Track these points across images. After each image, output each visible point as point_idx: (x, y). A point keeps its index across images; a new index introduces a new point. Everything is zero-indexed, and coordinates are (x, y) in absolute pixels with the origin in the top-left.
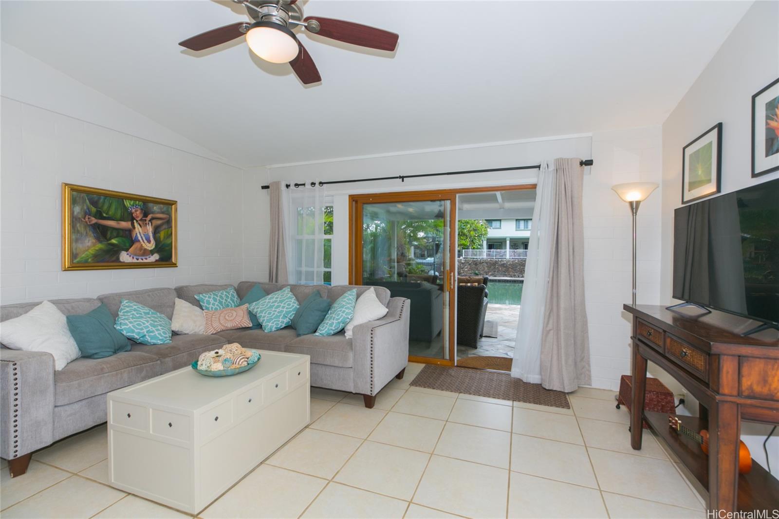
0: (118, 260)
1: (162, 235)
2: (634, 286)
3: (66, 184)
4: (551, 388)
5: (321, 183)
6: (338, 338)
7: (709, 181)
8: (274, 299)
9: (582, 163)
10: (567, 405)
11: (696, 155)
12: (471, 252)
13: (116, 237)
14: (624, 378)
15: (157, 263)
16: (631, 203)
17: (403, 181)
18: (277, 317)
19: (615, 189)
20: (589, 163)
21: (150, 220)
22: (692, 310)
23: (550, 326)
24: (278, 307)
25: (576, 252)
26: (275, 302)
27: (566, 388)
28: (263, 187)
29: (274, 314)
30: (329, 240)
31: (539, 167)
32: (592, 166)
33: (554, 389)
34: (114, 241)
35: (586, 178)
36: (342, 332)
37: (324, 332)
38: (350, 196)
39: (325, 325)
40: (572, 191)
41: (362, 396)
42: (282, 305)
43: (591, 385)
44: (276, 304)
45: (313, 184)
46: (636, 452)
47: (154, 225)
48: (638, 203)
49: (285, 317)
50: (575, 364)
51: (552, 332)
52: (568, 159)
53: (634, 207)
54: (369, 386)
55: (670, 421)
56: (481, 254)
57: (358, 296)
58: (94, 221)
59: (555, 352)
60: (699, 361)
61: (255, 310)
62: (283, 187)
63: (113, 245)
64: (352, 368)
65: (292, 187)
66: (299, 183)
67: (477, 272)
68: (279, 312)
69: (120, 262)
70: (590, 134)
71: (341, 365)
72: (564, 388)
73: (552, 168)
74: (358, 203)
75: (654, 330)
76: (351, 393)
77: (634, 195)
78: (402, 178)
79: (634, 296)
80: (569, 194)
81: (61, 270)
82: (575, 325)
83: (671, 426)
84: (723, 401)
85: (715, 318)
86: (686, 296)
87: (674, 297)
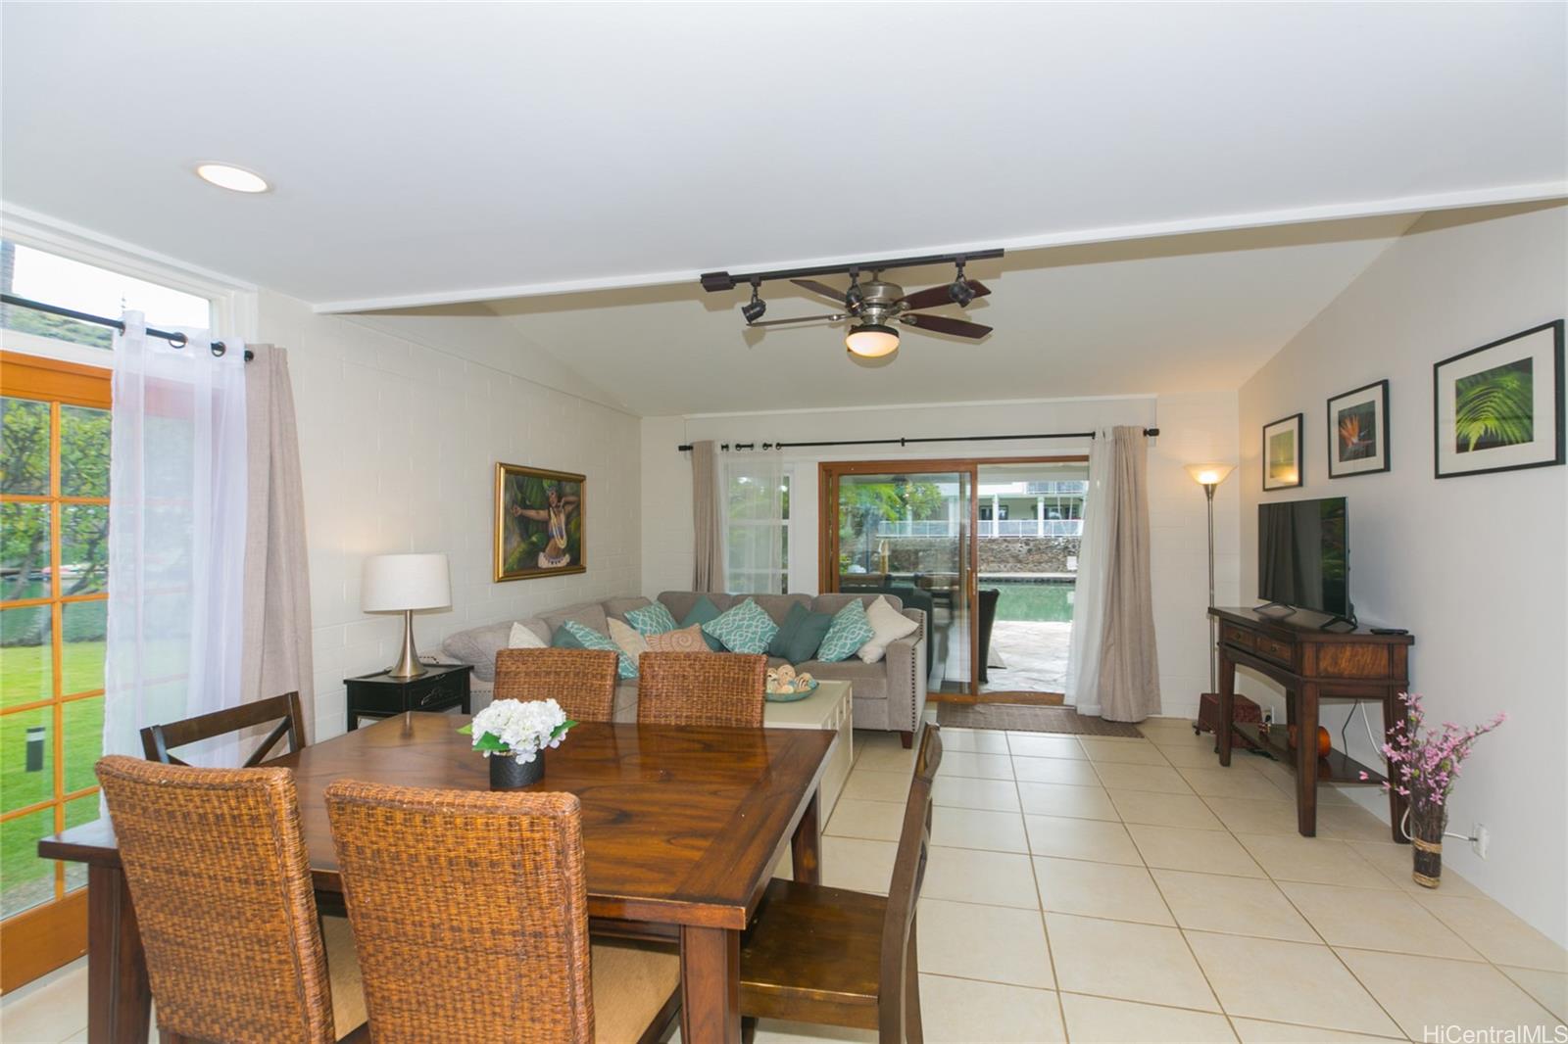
0: (536, 566)
1: (572, 526)
2: (1212, 587)
3: (501, 465)
4: (1114, 719)
5: (779, 445)
6: (854, 664)
7: (1291, 464)
8: (740, 616)
9: (1146, 433)
10: (1140, 735)
11: (1276, 438)
12: (884, 526)
13: (536, 532)
14: (1204, 697)
15: (569, 568)
16: (1206, 487)
17: (903, 445)
18: (752, 640)
19: (1188, 467)
20: (1154, 432)
21: (563, 507)
22: (1278, 611)
23: (1111, 640)
24: (749, 626)
25: (1141, 542)
26: (743, 619)
27: (1134, 716)
28: (682, 448)
29: (747, 636)
30: (785, 529)
31: (1093, 435)
32: (1157, 437)
33: (1119, 720)
34: (534, 539)
35: (1150, 450)
36: (854, 657)
37: (832, 656)
38: (820, 464)
39: (833, 647)
40: (1134, 468)
41: (899, 734)
42: (754, 623)
43: (1160, 713)
44: (746, 623)
45: (766, 446)
46: (1225, 768)
47: (567, 511)
48: (1214, 486)
49: (761, 640)
50: (1142, 687)
51: (1113, 647)
52: (1129, 428)
53: (1210, 491)
54: (910, 720)
55: (1260, 727)
56: (902, 529)
57: (866, 606)
58: (520, 511)
59: (1118, 673)
60: (1286, 653)
61: (718, 632)
62: (718, 450)
63: (533, 543)
64: (885, 698)
65: (732, 449)
66: (742, 444)
67: (896, 563)
68: (753, 633)
69: (539, 568)
70: (1154, 396)
71: (872, 696)
72: (1131, 717)
73: (1110, 438)
74: (831, 475)
75: (1244, 631)
76: (885, 731)
77: (1209, 477)
78: (903, 441)
79: (1212, 597)
80: (1131, 471)
81: (491, 580)
82: (1140, 639)
83: (1261, 733)
84: (1307, 682)
85: (1299, 617)
86: (1269, 595)
87: (1260, 597)
